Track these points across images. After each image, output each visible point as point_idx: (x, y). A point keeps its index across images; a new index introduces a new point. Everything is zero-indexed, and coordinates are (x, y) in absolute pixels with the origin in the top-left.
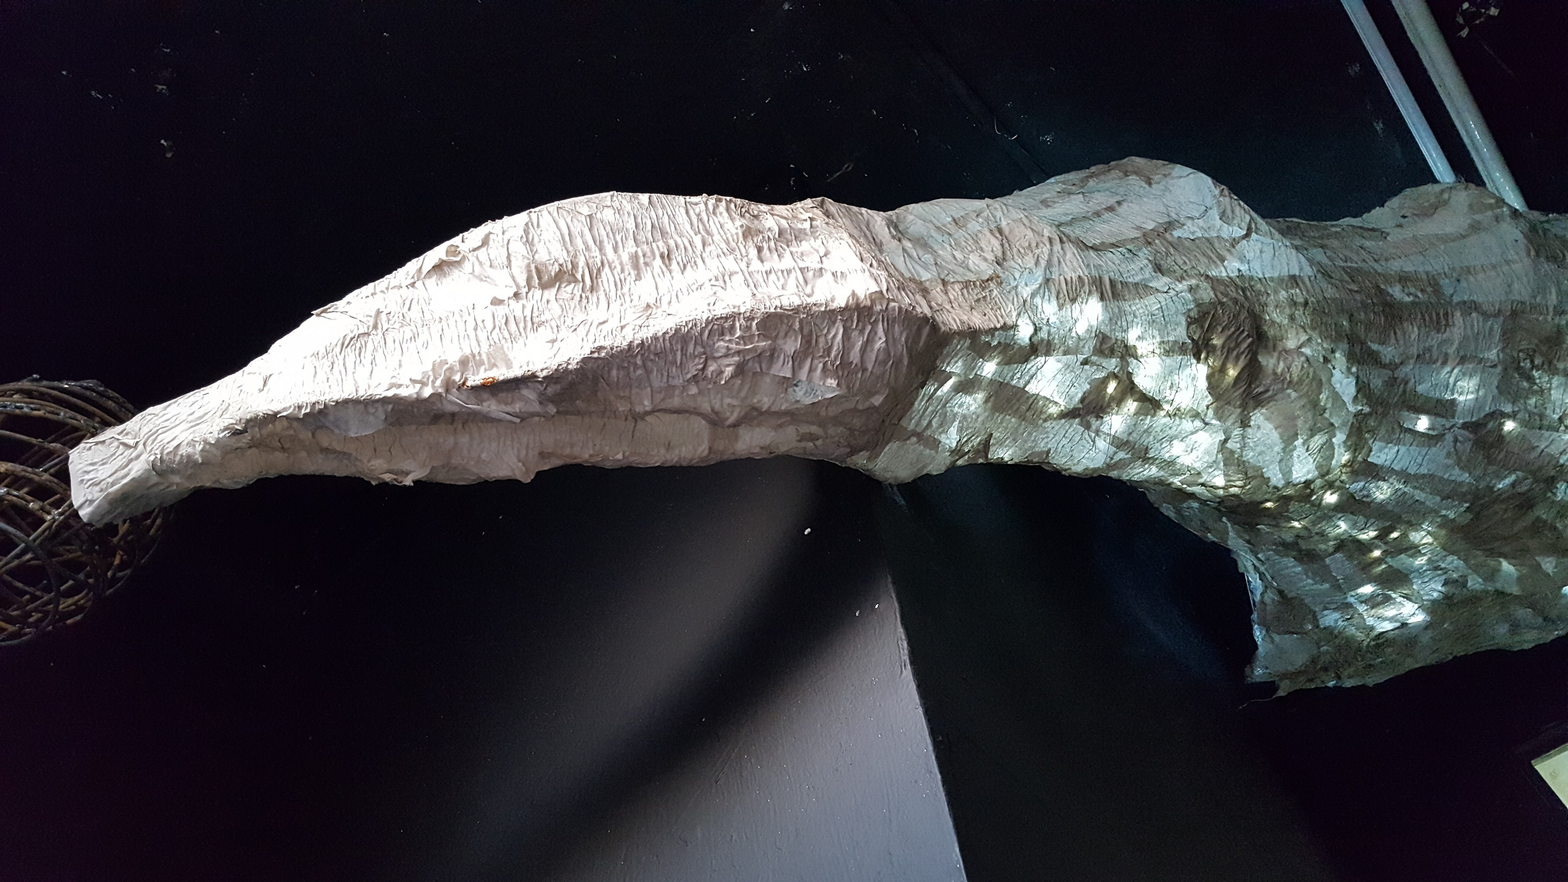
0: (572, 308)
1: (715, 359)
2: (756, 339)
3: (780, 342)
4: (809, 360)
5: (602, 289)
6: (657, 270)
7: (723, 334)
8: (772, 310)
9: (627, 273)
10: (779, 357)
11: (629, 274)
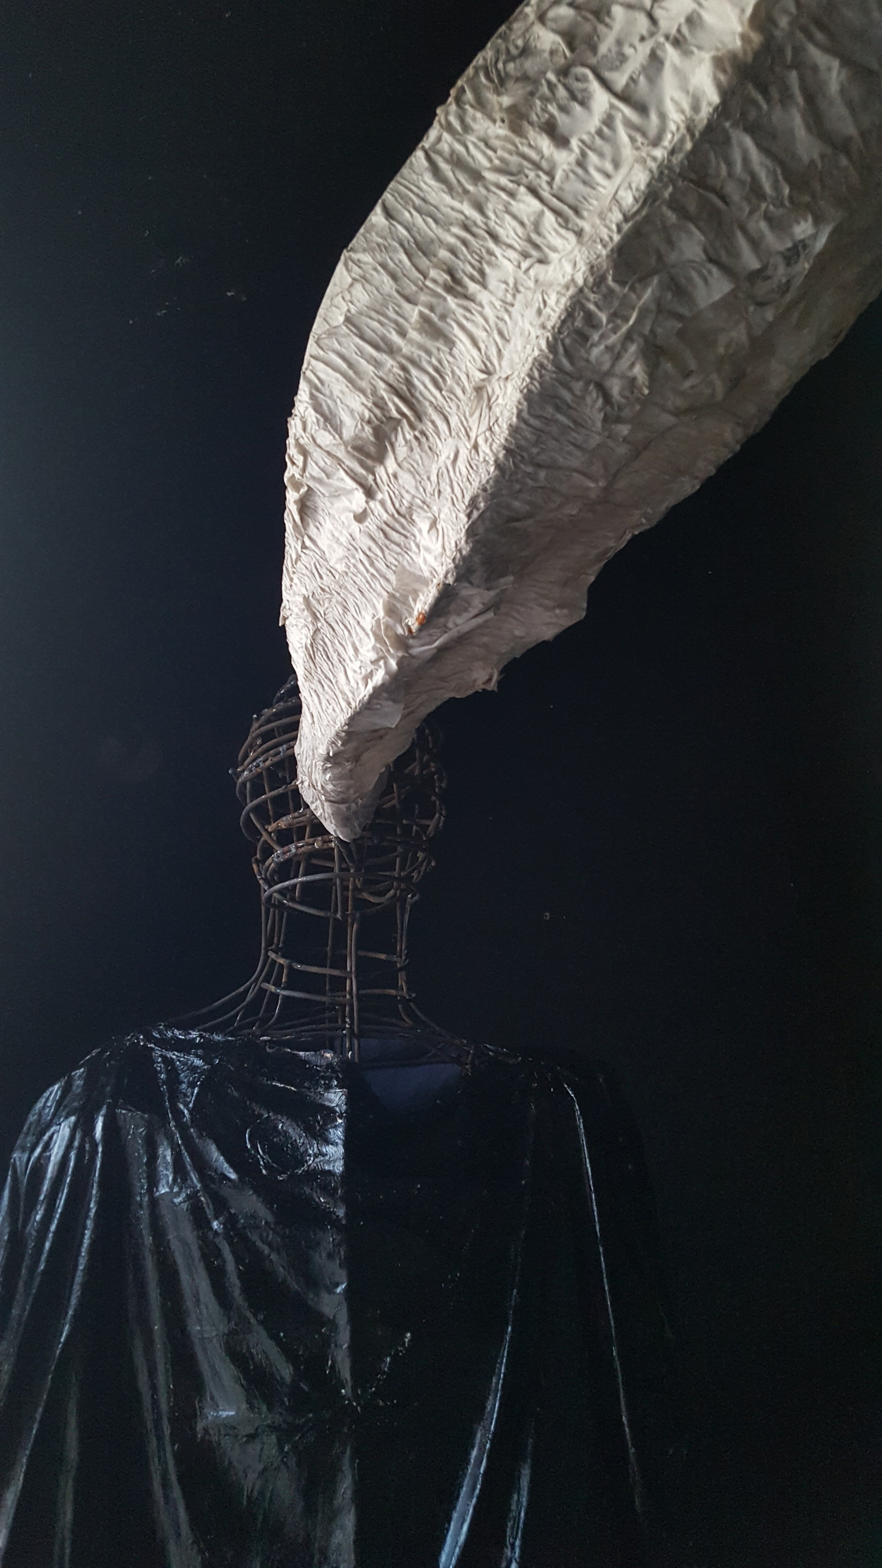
0: (420, 462)
1: (609, 374)
2: (634, 296)
3: (672, 257)
4: (739, 235)
5: (427, 404)
6: (459, 312)
7: (585, 338)
8: (616, 238)
9: (435, 351)
10: (690, 279)
11: (439, 349)
